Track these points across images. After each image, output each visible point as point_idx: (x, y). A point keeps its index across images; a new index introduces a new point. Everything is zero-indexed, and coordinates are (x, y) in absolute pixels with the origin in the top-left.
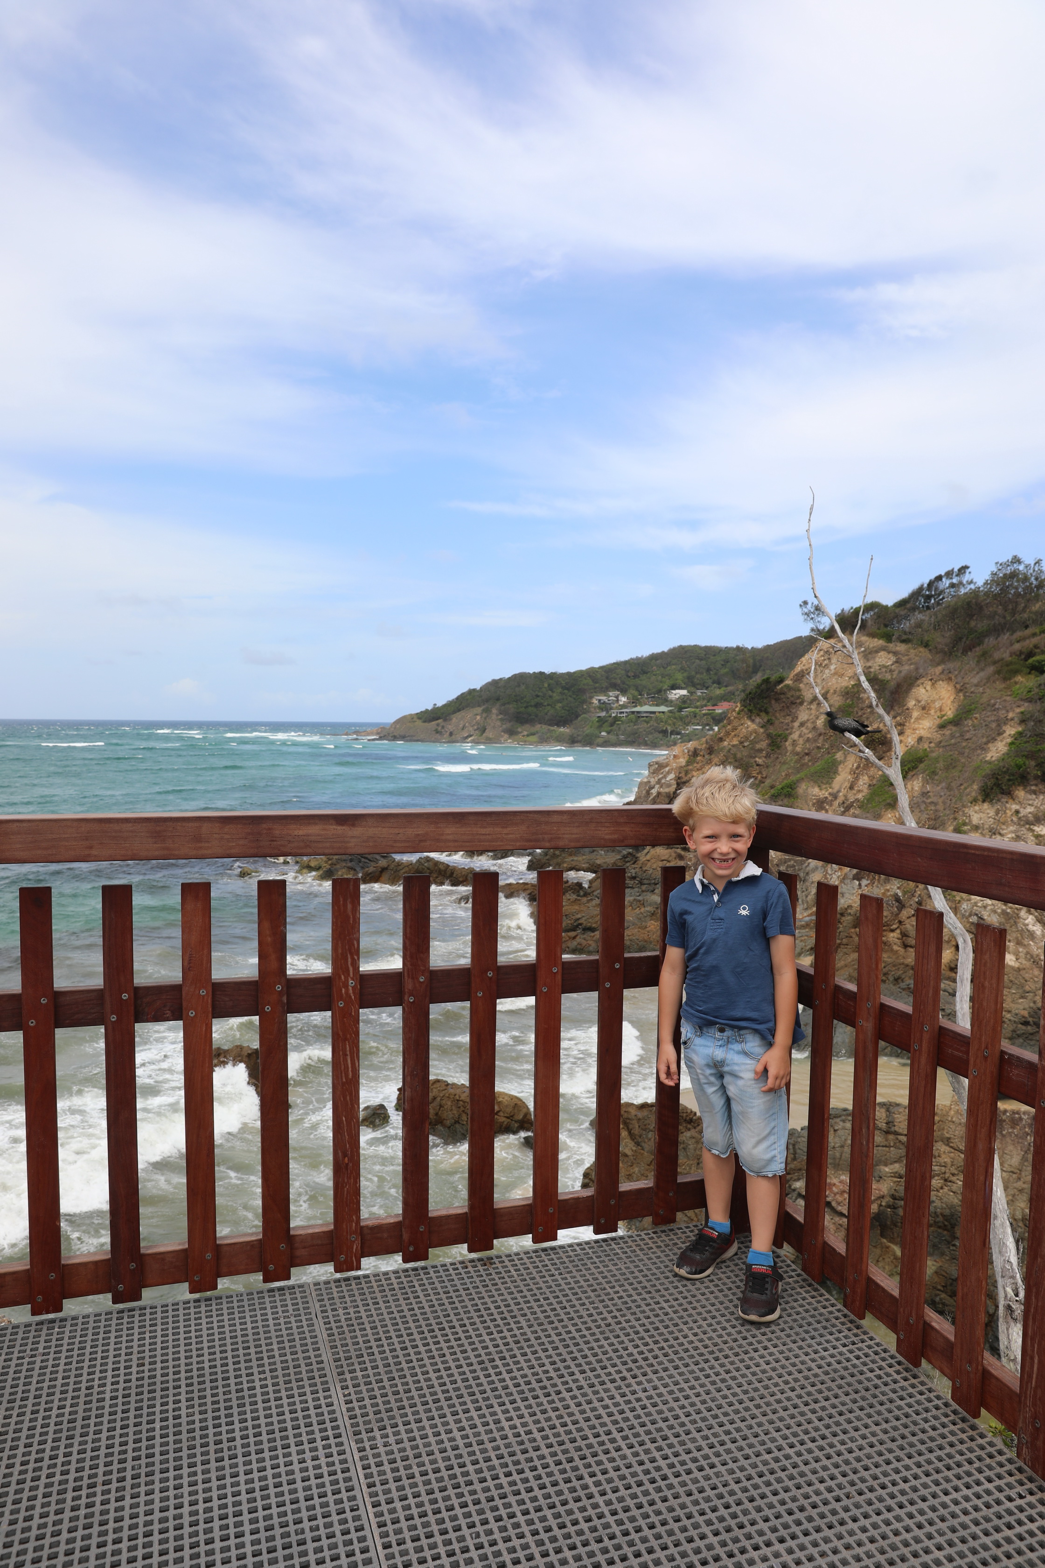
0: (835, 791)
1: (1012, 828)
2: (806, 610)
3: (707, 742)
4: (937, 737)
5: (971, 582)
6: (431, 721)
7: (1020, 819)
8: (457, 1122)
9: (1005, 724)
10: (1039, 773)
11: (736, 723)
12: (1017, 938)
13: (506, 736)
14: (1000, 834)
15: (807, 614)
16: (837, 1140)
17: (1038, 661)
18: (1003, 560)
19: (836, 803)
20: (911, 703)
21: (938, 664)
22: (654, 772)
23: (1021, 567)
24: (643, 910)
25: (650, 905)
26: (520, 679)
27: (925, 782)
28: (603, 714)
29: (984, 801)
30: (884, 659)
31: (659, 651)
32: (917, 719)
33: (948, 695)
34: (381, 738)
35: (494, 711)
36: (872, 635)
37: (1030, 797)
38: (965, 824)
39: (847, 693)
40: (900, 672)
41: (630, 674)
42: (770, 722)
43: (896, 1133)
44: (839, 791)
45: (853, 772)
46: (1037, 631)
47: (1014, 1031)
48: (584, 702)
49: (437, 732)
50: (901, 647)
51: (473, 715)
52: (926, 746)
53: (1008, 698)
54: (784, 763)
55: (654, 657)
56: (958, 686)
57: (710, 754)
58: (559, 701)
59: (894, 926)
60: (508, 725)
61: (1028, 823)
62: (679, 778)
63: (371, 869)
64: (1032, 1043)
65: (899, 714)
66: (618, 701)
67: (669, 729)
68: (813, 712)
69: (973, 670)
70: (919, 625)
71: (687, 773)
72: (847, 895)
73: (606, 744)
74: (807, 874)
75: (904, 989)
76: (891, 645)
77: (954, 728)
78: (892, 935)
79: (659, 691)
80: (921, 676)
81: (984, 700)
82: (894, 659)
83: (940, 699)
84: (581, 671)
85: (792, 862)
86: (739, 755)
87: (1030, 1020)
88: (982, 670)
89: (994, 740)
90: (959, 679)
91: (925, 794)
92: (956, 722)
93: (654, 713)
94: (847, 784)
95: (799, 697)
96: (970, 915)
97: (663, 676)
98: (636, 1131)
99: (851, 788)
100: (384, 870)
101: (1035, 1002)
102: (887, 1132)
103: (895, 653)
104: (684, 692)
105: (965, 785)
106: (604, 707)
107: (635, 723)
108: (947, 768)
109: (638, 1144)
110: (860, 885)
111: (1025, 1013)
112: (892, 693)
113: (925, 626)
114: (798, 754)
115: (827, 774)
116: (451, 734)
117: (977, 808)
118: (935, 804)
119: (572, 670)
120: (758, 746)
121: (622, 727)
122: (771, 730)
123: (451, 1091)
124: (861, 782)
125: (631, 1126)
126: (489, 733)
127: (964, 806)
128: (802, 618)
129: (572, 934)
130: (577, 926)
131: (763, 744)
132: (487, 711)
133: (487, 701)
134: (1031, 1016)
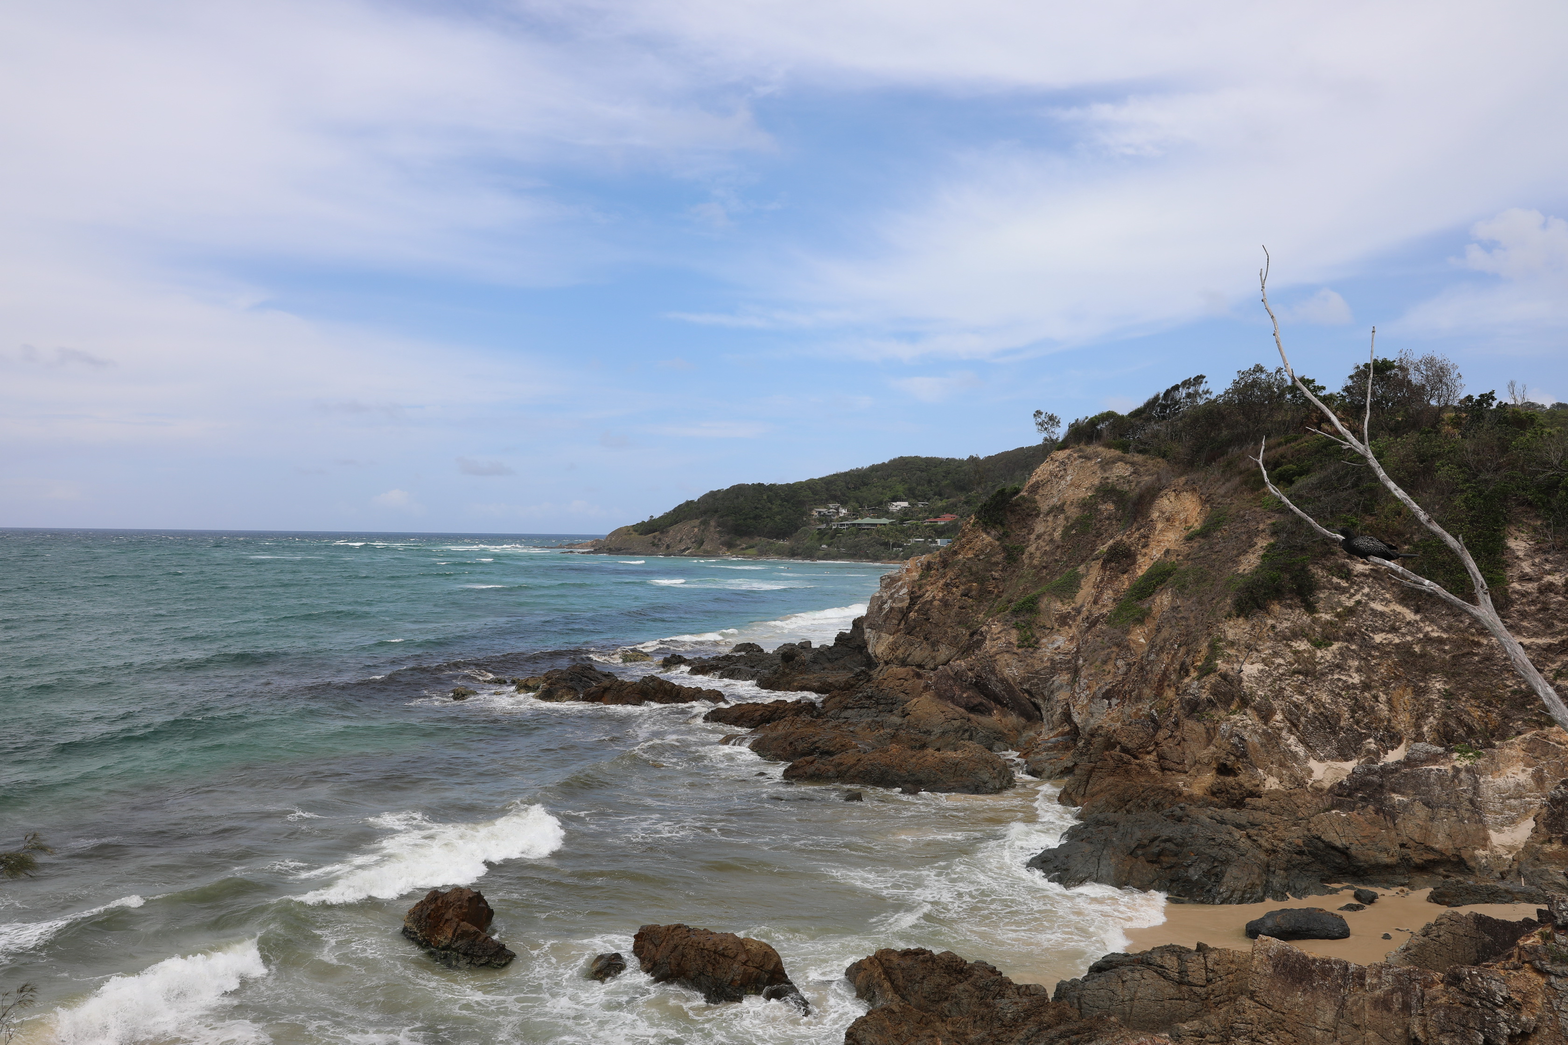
0: (1078, 606)
1: (1268, 644)
2: (1040, 420)
3: (941, 556)
4: (1185, 549)
5: (1207, 392)
6: (647, 533)
7: (1276, 634)
8: (701, 973)
9: (1256, 536)
10: (1294, 587)
11: (970, 536)
12: (1280, 760)
13: (725, 548)
14: (1257, 650)
15: (1041, 424)
16: (1126, 992)
17: (1285, 470)
18: (1245, 368)
19: (1079, 619)
20: (1155, 515)
21: (1181, 475)
22: (887, 587)
23: (1263, 376)
24: (882, 732)
25: (889, 726)
26: (739, 491)
27: (1175, 596)
28: (824, 526)
29: (1238, 616)
30: (1121, 470)
31: (880, 462)
32: (1161, 531)
33: (1191, 507)
34: (596, 552)
35: (712, 523)
36: (1109, 446)
37: (1285, 611)
38: (1220, 640)
39: (1085, 505)
40: (1139, 483)
41: (851, 486)
42: (1006, 535)
43: (1190, 984)
44: (1082, 606)
45: (1096, 586)
46: (1282, 440)
47: (1288, 861)
48: (804, 514)
49: (654, 545)
50: (1139, 458)
51: (691, 527)
52: (1174, 559)
53: (1258, 509)
54: (1021, 577)
55: (874, 469)
56: (1203, 497)
57: (944, 567)
58: (778, 513)
59: (1151, 748)
60: (726, 538)
61: (1285, 638)
62: (912, 593)
63: (593, 689)
64: (1309, 874)
65: (1143, 526)
66: (838, 513)
67: (891, 541)
68: (1050, 524)
69: (1219, 480)
70: (1156, 435)
71: (920, 587)
72: (1096, 715)
73: (826, 557)
74: (1052, 692)
75: (1167, 817)
76: (1128, 456)
77: (1202, 541)
78: (1148, 757)
79: (880, 503)
80: (1165, 487)
81: (1233, 511)
82: (1131, 469)
83: (1184, 510)
84: (801, 482)
85: (1036, 680)
86: (974, 569)
87: (1305, 848)
88: (1228, 480)
89: (1245, 552)
90: (1205, 490)
91: (1175, 609)
92: (1204, 533)
93: (875, 525)
94: (1091, 599)
95: (1034, 509)
96: (1231, 736)
97: (884, 488)
98: (900, 982)
99: (1095, 602)
100: (606, 690)
101: (1309, 830)
102: (1180, 983)
103: (1133, 464)
104: (905, 504)
105: (1217, 599)
106: (824, 518)
107: (856, 536)
108: (1197, 582)
109: (903, 997)
110: (1110, 704)
111: (1300, 842)
112: (1135, 504)
113: (1162, 436)
114: (1035, 567)
115: (1069, 588)
116: (668, 547)
117: (1231, 623)
118: (1187, 619)
119: (791, 482)
120: (994, 560)
121: (843, 540)
122: (1007, 543)
123: (694, 938)
124: (1105, 597)
125: (893, 977)
126: (707, 546)
127: (1218, 621)
128: (1036, 427)
129: (810, 758)
130: (814, 750)
131: (999, 558)
132: (705, 523)
133: (705, 513)
134: (1305, 845)
